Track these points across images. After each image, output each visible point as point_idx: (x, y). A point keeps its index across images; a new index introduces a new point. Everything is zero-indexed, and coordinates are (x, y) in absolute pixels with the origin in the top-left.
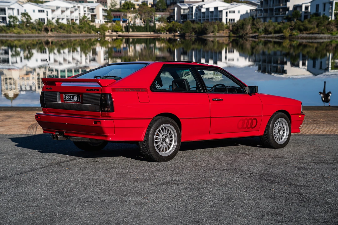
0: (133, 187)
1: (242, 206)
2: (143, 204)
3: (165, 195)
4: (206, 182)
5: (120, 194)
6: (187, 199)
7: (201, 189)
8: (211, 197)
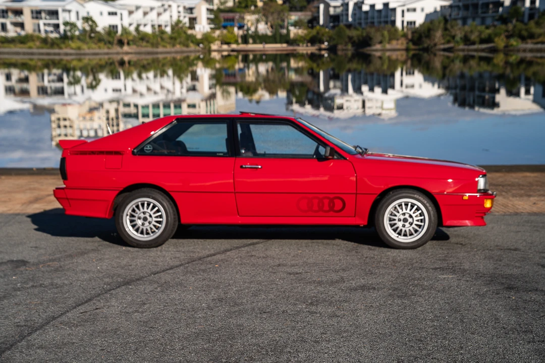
0: (318, 292)
1: (475, 320)
2: (340, 316)
3: (365, 305)
4: (416, 286)
5: (304, 303)
6: (397, 310)
7: (413, 297)
8: (430, 307)
